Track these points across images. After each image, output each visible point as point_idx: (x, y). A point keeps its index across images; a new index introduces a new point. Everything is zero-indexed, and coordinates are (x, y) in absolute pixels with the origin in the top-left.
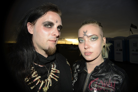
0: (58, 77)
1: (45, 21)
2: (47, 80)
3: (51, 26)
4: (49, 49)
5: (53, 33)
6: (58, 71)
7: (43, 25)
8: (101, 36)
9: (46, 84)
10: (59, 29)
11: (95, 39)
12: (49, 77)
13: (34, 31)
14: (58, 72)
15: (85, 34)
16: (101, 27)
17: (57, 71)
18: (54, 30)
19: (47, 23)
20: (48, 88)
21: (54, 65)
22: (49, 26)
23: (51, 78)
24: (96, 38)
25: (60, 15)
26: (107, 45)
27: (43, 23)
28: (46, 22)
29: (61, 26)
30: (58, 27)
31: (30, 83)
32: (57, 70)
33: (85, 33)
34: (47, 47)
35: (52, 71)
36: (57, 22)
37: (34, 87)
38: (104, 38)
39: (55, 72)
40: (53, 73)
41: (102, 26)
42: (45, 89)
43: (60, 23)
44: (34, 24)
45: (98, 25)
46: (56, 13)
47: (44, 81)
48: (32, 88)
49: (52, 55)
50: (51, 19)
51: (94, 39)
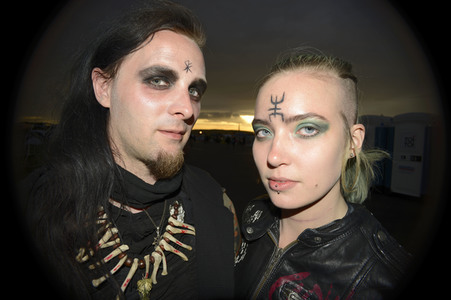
0: (191, 249)
1: (147, 66)
2: (151, 257)
3: (167, 82)
4: (159, 158)
5: (172, 106)
6: (190, 227)
7: (141, 79)
8: (344, 118)
9: (147, 271)
10: (196, 94)
11: (315, 132)
12: (158, 248)
13: (112, 97)
14: (191, 230)
15: (275, 109)
16: (349, 81)
17: (187, 229)
18: (178, 97)
19: (153, 72)
20: (155, 282)
21: (176, 210)
22: (162, 83)
23: (164, 251)
24: (318, 128)
25: (201, 43)
26: (364, 156)
27: (141, 73)
28: (151, 68)
29: (201, 81)
30: (193, 86)
31: (92, 267)
32: (186, 225)
33: (276, 103)
34: (152, 153)
35: (169, 227)
36: (187, 68)
37: (103, 279)
38: (356, 127)
39: (180, 231)
40: (173, 235)
41: (354, 79)
42: (145, 286)
43: (198, 72)
44: (113, 76)
45: (334, 74)
46: (186, 38)
47: (141, 260)
48: (96, 283)
49: (168, 179)
50: (166, 58)
51: (310, 128)
